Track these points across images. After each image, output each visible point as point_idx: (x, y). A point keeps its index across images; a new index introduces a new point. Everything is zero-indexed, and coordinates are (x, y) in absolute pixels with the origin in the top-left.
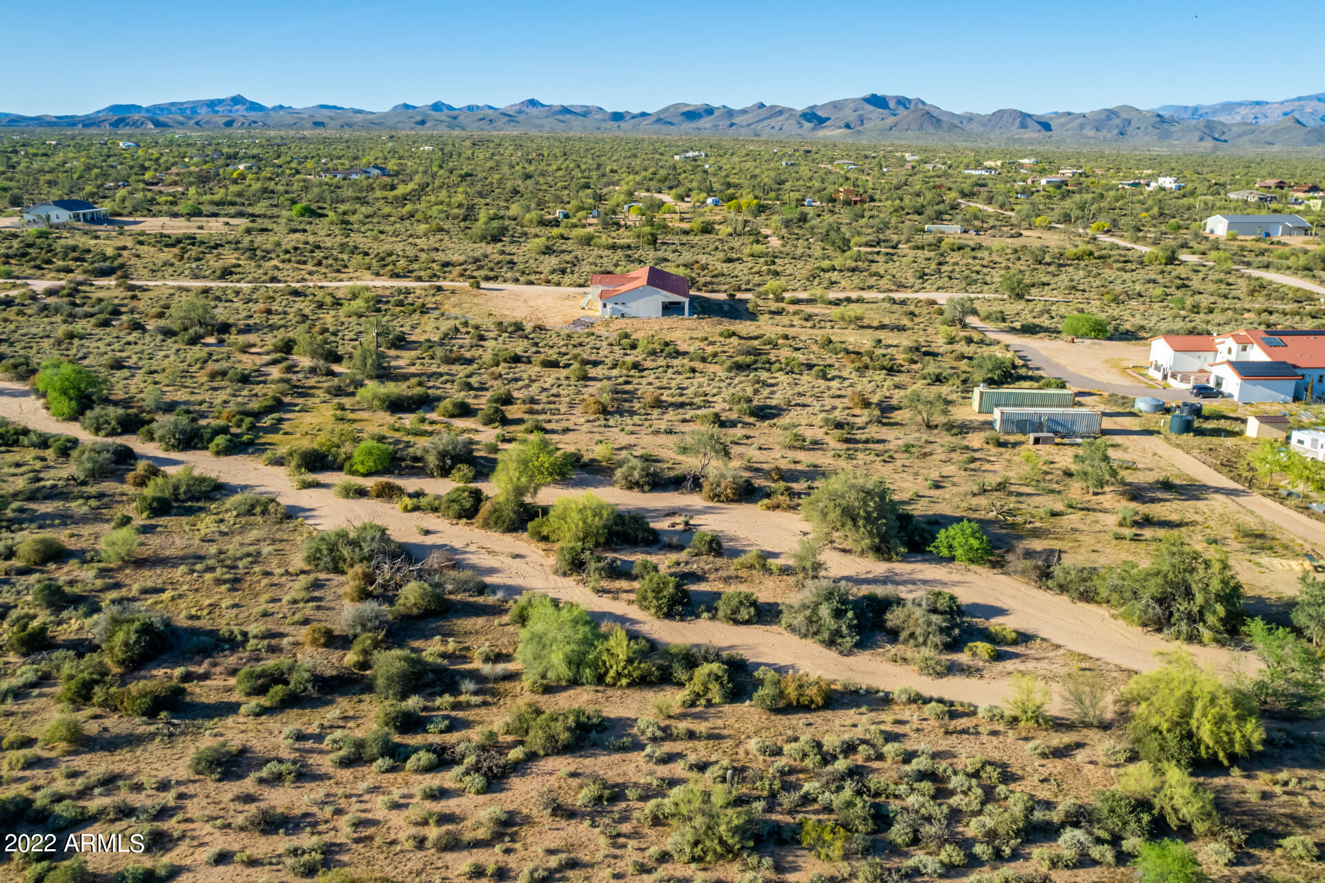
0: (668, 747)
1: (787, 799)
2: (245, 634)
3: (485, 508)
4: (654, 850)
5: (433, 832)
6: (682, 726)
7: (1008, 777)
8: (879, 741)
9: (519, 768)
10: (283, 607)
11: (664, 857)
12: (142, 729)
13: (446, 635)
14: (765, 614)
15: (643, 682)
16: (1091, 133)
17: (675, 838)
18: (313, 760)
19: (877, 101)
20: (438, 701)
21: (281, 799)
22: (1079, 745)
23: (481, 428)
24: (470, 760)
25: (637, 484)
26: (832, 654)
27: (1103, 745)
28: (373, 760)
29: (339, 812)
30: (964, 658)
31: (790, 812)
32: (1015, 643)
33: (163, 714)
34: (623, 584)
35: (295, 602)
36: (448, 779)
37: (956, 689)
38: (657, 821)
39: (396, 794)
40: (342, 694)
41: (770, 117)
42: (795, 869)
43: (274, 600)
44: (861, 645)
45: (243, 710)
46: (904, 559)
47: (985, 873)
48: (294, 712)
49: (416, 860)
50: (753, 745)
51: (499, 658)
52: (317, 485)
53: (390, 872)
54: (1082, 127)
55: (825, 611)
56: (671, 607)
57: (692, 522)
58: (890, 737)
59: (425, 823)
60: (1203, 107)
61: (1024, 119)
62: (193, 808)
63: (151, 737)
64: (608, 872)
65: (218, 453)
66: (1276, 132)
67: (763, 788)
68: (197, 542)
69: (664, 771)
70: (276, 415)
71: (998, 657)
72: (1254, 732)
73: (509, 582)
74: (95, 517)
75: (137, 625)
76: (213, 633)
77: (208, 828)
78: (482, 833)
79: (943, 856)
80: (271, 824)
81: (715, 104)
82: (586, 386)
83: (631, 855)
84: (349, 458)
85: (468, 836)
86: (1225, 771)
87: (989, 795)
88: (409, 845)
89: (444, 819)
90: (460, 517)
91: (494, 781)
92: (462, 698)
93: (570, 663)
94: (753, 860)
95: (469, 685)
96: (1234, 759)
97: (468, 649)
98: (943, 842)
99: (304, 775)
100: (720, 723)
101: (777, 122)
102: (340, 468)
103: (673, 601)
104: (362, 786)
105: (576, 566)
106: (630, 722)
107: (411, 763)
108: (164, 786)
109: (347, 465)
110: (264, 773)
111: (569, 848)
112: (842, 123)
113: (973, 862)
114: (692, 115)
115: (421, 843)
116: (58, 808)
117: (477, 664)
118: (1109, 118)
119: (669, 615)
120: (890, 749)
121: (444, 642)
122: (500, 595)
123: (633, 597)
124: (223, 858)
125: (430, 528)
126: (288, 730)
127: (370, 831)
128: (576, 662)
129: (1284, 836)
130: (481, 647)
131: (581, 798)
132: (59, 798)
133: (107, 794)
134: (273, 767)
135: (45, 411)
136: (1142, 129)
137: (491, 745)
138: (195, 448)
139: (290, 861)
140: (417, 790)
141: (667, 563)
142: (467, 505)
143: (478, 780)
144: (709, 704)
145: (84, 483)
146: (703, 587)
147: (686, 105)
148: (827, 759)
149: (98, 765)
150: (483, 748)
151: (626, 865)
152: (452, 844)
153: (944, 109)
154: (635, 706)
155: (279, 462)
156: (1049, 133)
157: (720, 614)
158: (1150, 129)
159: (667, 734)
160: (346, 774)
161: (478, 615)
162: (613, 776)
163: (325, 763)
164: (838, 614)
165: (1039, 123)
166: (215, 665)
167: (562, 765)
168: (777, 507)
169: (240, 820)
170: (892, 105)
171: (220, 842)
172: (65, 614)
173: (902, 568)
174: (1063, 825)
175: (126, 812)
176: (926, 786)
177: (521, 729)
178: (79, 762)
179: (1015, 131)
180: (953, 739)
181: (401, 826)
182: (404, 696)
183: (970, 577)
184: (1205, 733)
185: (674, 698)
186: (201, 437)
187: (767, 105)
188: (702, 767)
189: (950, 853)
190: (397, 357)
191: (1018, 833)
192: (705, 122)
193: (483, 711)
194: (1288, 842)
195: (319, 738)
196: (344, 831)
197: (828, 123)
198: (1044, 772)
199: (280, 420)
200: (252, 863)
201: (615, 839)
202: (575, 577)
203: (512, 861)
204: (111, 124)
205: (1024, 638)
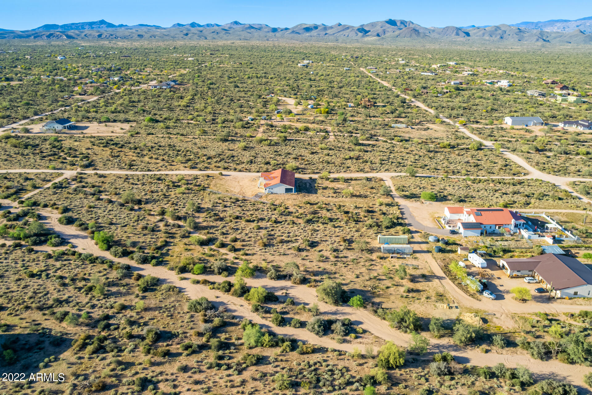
0: (276, 364)
1: (300, 376)
2: (178, 333)
3: (233, 289)
4: (272, 387)
5: (229, 384)
6: (280, 358)
7: (348, 370)
8: (322, 362)
9: (245, 369)
10: (185, 324)
11: (274, 389)
12: (163, 360)
13: (226, 332)
14: (302, 325)
15: (272, 346)
16: (487, 38)
17: (276, 385)
18: (202, 367)
19: (392, 22)
20: (226, 352)
21: (197, 377)
22: (366, 363)
23: (228, 253)
24: (234, 367)
25: (273, 278)
26: (317, 337)
27: (371, 362)
28: (214, 367)
29: (209, 380)
30: (348, 338)
31: (300, 379)
32: (362, 333)
33: (167, 357)
34: (268, 315)
35: (188, 322)
36: (230, 372)
37: (343, 347)
38: (273, 381)
39: (220, 375)
40: (204, 350)
41: (343, 30)
42: (299, 391)
43: (183, 322)
44: (324, 335)
45: (183, 354)
46: (342, 306)
47: (336, 393)
48: (194, 355)
49: (226, 390)
50: (295, 363)
51: (239, 339)
52: (185, 279)
53: (221, 392)
54: (484, 34)
55: (316, 326)
56: (280, 324)
57: (288, 292)
58: (325, 361)
59: (227, 382)
60: (540, 22)
61: (458, 30)
62: (180, 379)
63: (166, 362)
64: (263, 392)
65: (154, 266)
66: (571, 36)
67: (295, 374)
68: (158, 302)
69: (275, 369)
70: (166, 248)
71: (357, 337)
72: (402, 361)
73: (240, 315)
74: (128, 294)
75: (154, 332)
76: (170, 332)
77: (184, 383)
78: (238, 384)
79: (329, 389)
80: (197, 382)
81: (319, 23)
82: (259, 232)
83: (268, 388)
84: (192, 269)
85: (236, 385)
86: (395, 369)
87: (343, 375)
88: (224, 387)
89: (231, 381)
90: (226, 292)
91: (240, 372)
92: (231, 351)
93: (255, 342)
94: (291, 390)
95: (232, 348)
96: (397, 367)
97: (231, 336)
98: (329, 386)
99: (201, 371)
100: (288, 357)
101: (346, 32)
102: (190, 272)
103: (281, 322)
104: (213, 374)
105: (257, 310)
106: (268, 357)
107: (222, 368)
108: (172, 374)
109: (192, 271)
110: (192, 371)
111: (255, 387)
112: (375, 34)
113: (334, 390)
114: (308, 29)
115: (227, 386)
116: (153, 379)
117: (233, 341)
118: (496, 30)
119: (279, 325)
120: (324, 364)
121: (225, 334)
122: (238, 320)
123: (270, 319)
124: (189, 390)
125: (218, 296)
126: (195, 360)
127: (216, 384)
128: (257, 342)
129: (400, 384)
130: (234, 336)
131: (258, 376)
132: (152, 377)
133: (161, 376)
134: (194, 370)
135: (95, 246)
136: (511, 35)
137: (239, 364)
138: (146, 263)
139: (202, 390)
140: (224, 374)
141: (280, 308)
142: (227, 288)
143: (236, 372)
144: (287, 352)
145: (120, 280)
146: (288, 316)
147: (305, 24)
148: (310, 366)
149: (158, 369)
150: (237, 365)
151: (266, 391)
152: (233, 386)
153: (422, 26)
154: (270, 352)
155: (172, 269)
156: (469, 38)
157: (292, 325)
158: (515, 35)
159: (276, 360)
160: (209, 371)
161: (233, 326)
162: (265, 371)
163: (204, 368)
164: (319, 326)
165: (465, 33)
166: (173, 342)
167: (254, 368)
168: (311, 286)
169: (190, 382)
170: (398, 24)
171: (187, 387)
172: (133, 327)
173: (340, 308)
174: (355, 382)
175: (167, 380)
176: (330, 373)
177: (245, 359)
178: (153, 368)
179: (453, 37)
180: (339, 361)
181: (222, 382)
182: (218, 351)
183: (358, 312)
184: (391, 361)
185: (278, 350)
186: (148, 260)
187: (342, 24)
188: (283, 369)
189: (330, 388)
190: (199, 217)
191: (345, 384)
192: (314, 33)
193: (236, 354)
194: (400, 385)
195: (202, 362)
196: (211, 385)
197: (369, 33)
198: (356, 369)
199: (168, 250)
200: (194, 391)
201: (265, 385)
202: (256, 313)
203: (244, 390)
204: (47, 36)
205: (365, 331)
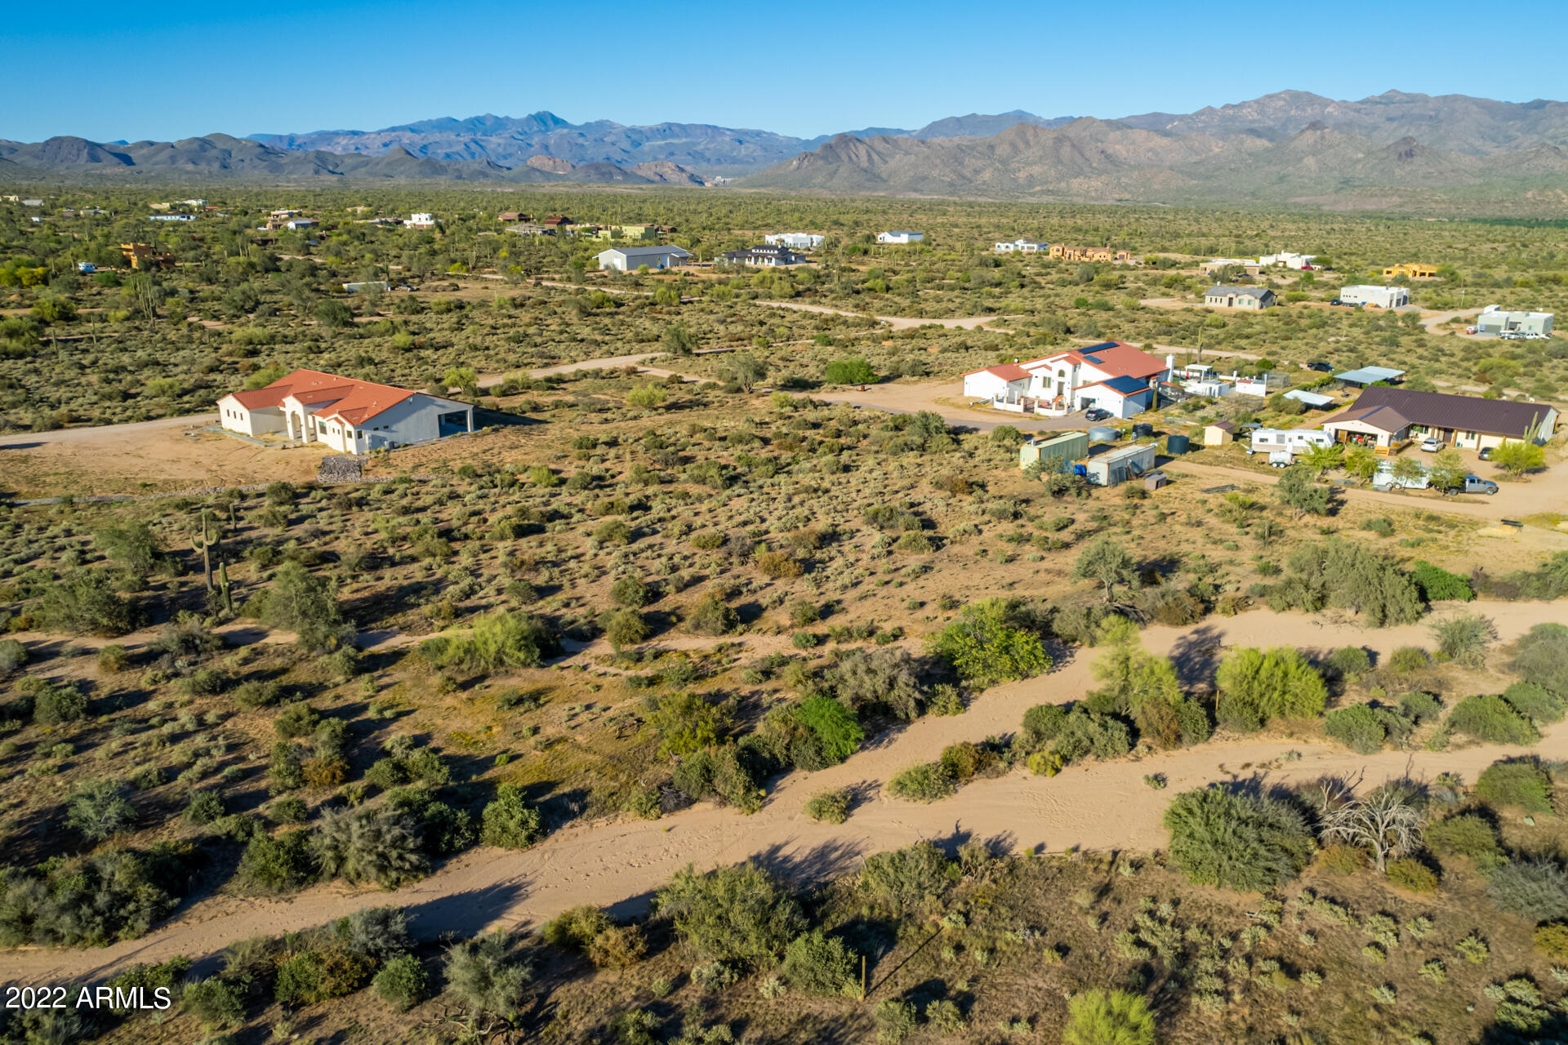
16: (188, 167)
54: (173, 159)
60: (299, 137)
66: (389, 164)
118: (203, 149)
156: (133, 168)
165: (115, 155)
179: (87, 165)
